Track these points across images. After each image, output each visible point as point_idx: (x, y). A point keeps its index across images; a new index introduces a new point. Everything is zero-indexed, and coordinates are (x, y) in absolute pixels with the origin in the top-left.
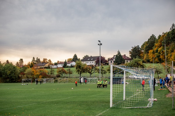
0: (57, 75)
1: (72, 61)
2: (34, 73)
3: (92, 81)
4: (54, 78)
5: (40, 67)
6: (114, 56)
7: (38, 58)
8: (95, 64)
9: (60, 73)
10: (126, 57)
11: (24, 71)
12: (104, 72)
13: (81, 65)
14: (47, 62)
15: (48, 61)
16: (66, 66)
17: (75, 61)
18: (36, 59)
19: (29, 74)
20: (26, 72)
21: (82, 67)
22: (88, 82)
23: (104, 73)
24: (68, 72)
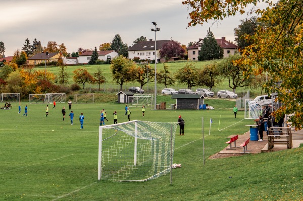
0: (73, 86)
1: (109, 50)
2: (26, 80)
3: (142, 101)
4: (67, 93)
5: (40, 62)
6: (201, 40)
7: (38, 41)
8: (157, 58)
9: (80, 80)
10: (226, 44)
11: (6, 76)
12: (169, 81)
13: (123, 66)
14: (56, 49)
15: (58, 48)
16: (97, 62)
17: (116, 51)
18: (32, 44)
19: (14, 82)
20: (8, 79)
21: (124, 69)
22: (135, 101)
23: (171, 83)
24: (96, 80)
